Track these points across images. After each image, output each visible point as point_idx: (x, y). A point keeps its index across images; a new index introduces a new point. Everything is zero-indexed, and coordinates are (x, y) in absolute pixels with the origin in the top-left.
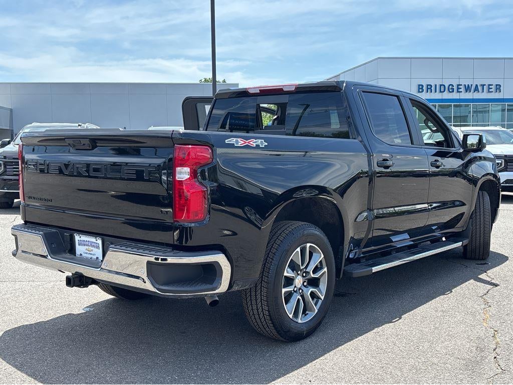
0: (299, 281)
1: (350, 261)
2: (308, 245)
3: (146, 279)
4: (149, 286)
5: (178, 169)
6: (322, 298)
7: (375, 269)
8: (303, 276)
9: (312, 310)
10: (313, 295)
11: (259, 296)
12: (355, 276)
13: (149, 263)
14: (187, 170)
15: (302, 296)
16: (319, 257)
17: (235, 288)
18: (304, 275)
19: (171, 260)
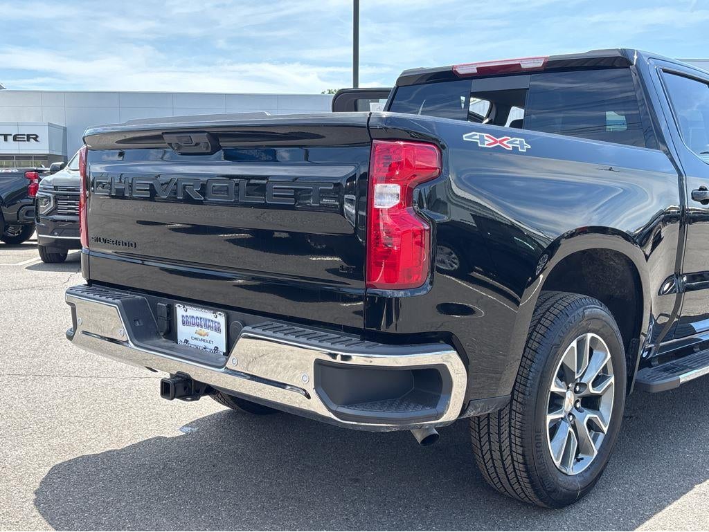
0: (570, 400)
1: (646, 363)
2: (590, 335)
3: (312, 393)
4: (316, 406)
5: (378, 187)
6: (605, 429)
7: (684, 378)
8: (575, 392)
9: (588, 451)
10: (591, 425)
11: (505, 428)
12: (654, 390)
13: (319, 364)
14: (396, 189)
15: (574, 427)
16: (603, 358)
17: (471, 413)
18: (578, 389)
19: (357, 359)
